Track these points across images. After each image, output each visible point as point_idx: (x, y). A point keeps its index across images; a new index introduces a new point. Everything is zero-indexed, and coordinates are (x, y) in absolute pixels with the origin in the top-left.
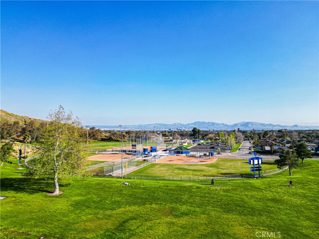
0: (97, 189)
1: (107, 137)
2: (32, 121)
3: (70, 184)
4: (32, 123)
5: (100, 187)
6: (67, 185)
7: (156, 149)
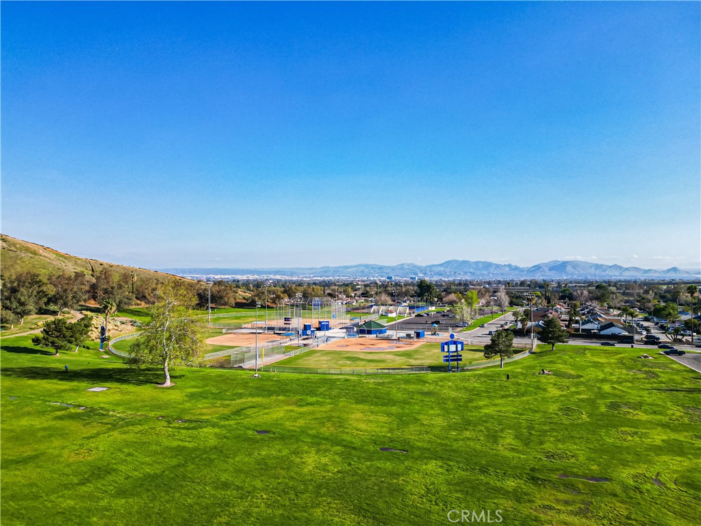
0: (217, 382)
1: (247, 300)
2: (104, 269)
3: (184, 376)
4: (106, 273)
5: (221, 379)
6: (180, 377)
7: (328, 325)
